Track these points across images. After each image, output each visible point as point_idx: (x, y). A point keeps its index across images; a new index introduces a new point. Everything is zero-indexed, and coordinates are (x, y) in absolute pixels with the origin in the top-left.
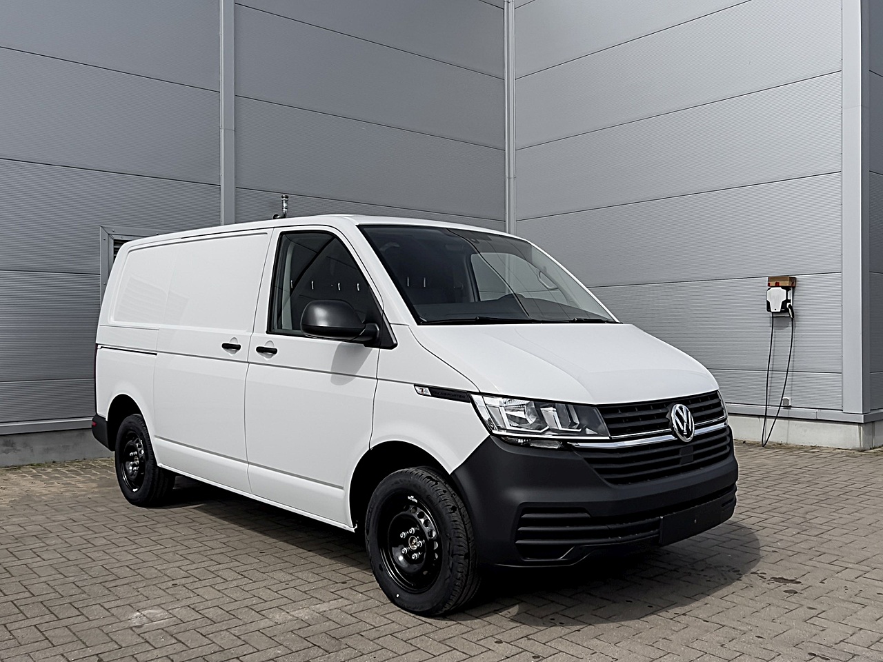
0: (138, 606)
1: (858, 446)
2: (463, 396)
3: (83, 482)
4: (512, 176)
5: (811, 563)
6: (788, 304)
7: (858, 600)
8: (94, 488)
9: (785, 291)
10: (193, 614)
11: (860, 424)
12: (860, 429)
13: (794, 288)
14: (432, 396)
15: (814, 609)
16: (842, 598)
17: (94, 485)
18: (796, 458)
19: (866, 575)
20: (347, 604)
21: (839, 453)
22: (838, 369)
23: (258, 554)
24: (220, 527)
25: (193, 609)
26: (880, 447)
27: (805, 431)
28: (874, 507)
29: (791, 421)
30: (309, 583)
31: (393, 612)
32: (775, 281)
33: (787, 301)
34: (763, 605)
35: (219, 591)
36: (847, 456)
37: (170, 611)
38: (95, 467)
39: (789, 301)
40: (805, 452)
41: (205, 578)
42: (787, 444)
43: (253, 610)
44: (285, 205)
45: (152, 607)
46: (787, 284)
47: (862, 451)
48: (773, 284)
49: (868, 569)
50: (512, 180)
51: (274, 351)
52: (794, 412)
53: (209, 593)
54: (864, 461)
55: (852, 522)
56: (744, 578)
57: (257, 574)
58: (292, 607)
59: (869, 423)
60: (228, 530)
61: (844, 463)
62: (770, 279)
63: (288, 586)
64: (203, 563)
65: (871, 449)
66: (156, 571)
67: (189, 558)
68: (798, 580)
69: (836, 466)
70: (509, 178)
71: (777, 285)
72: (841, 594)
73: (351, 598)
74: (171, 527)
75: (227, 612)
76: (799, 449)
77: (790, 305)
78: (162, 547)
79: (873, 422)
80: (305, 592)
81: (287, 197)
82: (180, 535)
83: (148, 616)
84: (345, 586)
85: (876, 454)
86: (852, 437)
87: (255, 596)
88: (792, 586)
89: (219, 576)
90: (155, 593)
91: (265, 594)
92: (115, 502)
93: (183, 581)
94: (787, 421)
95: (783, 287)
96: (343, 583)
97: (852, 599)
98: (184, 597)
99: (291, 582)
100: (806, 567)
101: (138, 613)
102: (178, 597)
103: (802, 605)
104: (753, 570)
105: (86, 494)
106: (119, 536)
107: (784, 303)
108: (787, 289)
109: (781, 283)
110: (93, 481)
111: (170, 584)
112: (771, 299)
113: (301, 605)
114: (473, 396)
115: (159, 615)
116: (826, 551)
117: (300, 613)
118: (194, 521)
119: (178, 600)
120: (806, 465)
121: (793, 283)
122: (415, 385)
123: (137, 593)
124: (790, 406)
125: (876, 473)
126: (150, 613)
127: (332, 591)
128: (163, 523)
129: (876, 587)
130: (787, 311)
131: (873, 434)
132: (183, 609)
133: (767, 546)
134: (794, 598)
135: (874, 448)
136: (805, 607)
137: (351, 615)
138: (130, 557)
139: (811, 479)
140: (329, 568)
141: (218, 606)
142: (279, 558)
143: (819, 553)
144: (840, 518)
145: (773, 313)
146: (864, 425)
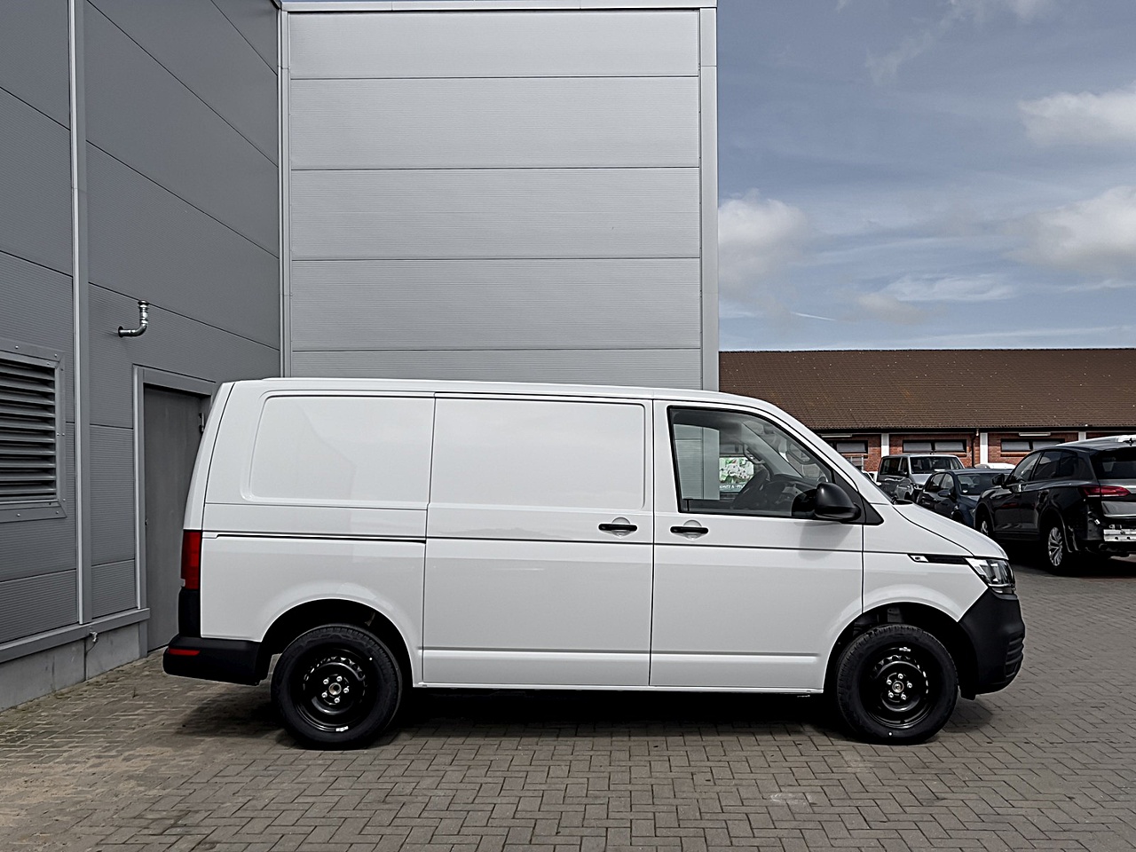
2: (960, 560)
4: (287, 293)
14: (930, 562)
44: (144, 314)
50: (287, 298)
51: (705, 531)
70: (284, 295)
114: (967, 559)
122: (909, 555)
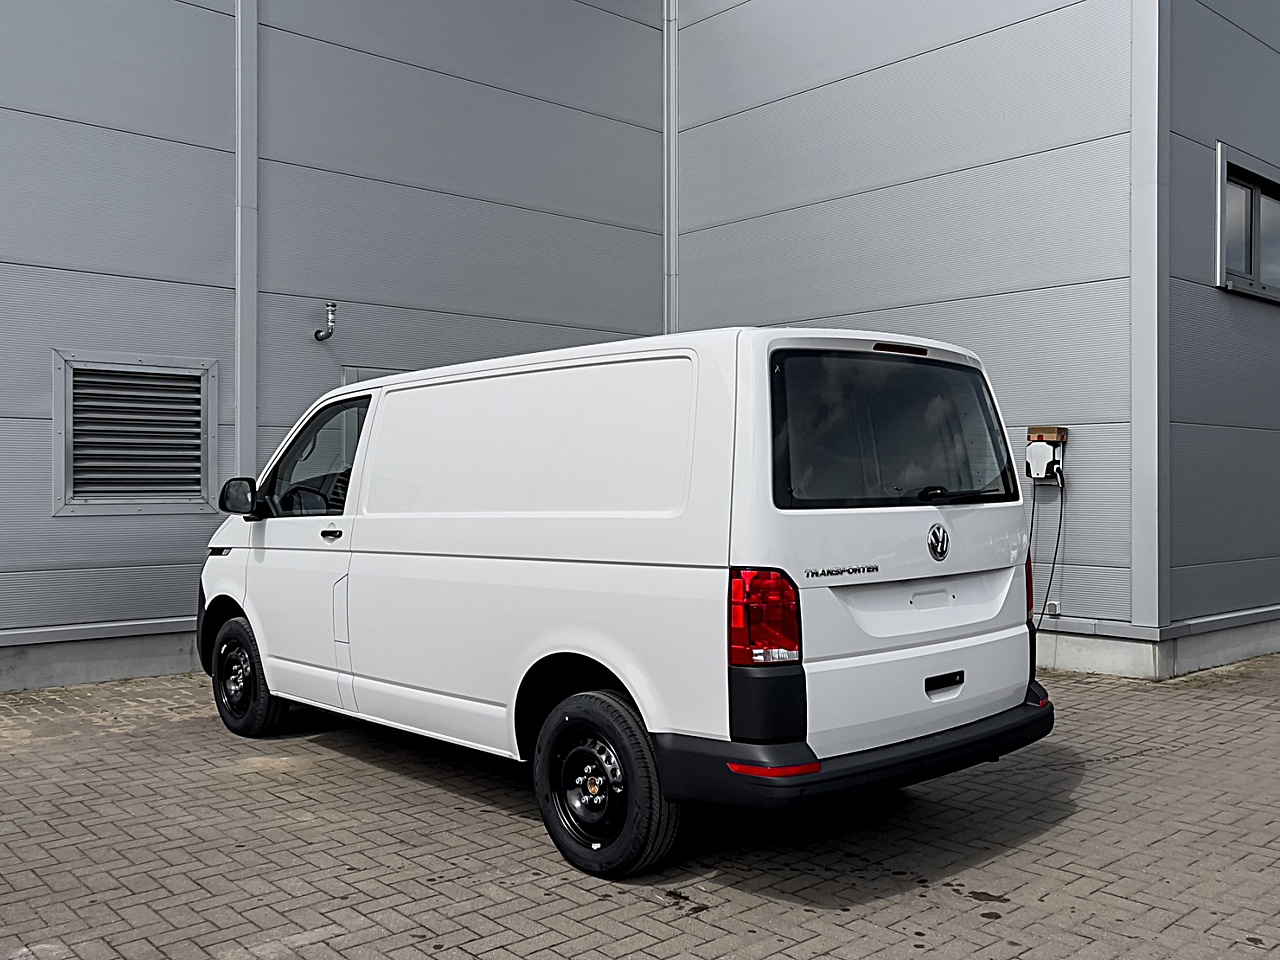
0: (29, 938)
1: (1151, 674)
3: (12, 728)
4: (673, 272)
5: (1034, 868)
6: (1056, 467)
7: (1085, 930)
8: (24, 738)
9: (1051, 448)
10: (105, 951)
11: (1154, 642)
12: (1154, 649)
13: (1064, 443)
15: (1017, 944)
16: (1064, 926)
17: (27, 733)
18: (1062, 693)
19: (1109, 889)
20: (338, 933)
21: (1124, 685)
22: (1125, 561)
23: (232, 848)
24: (191, 804)
25: (108, 943)
26: (1185, 675)
27: (1080, 651)
28: (1150, 774)
29: (1059, 636)
30: (294, 897)
31: (403, 947)
32: (1037, 433)
33: (1055, 462)
34: (947, 938)
35: (156, 912)
36: (1135, 690)
37: (73, 947)
38: (38, 702)
39: (1058, 462)
40: (1077, 682)
41: (141, 890)
42: (1054, 669)
43: (197, 944)
44: (330, 317)
45: (47, 940)
46: (1054, 437)
47: (1158, 681)
48: (1034, 437)
49: (1113, 877)
50: (673, 278)
52: (1065, 623)
53: (139, 916)
54: (1157, 698)
55: (1112, 799)
56: (931, 893)
57: (222, 882)
58: (257, 940)
59: (1169, 640)
60: (203, 809)
61: (1127, 701)
62: (1032, 430)
63: (261, 903)
64: (146, 865)
65: (1171, 678)
66: (73, 879)
67: (128, 856)
68: (1005, 897)
69: (1115, 705)
70: (669, 275)
71: (1040, 439)
72: (1061, 921)
73: (347, 923)
74: (118, 804)
75: (157, 948)
76: (1070, 678)
77: (1058, 469)
78: (94, 837)
79: (1174, 639)
80: (282, 914)
81: (334, 306)
82: (128, 816)
83: (38, 954)
84: (345, 903)
85: (1176, 687)
86: (1142, 661)
87: (207, 921)
88: (995, 907)
89: (163, 887)
90: (60, 915)
91: (222, 917)
92: (49, 762)
93: (108, 895)
94: (1054, 636)
95: (1049, 443)
96: (342, 898)
97: (1075, 929)
98: (101, 923)
99: (267, 897)
100: (1024, 875)
101: (25, 950)
102: (91, 922)
103: (1002, 939)
104: (948, 880)
105: (9, 749)
106: (36, 818)
107: (1050, 466)
108: (1055, 444)
109: (1046, 437)
110: (27, 726)
111: (86, 901)
112: (1031, 459)
113: (269, 937)
115: (54, 954)
116: (1061, 848)
117: (264, 949)
118: (156, 793)
119: (90, 928)
120: (1071, 704)
121: (1063, 437)
123: (33, 916)
124: (1059, 615)
125: (1170, 717)
126: (42, 950)
127: (323, 911)
128: (109, 796)
129: (1118, 908)
130: (1054, 476)
131: (1175, 657)
132: (93, 944)
133: (979, 839)
134: (994, 927)
135: (1175, 677)
136: (1005, 942)
137: (338, 952)
138: (42, 854)
139: (1073, 727)
140: (329, 873)
141: (146, 939)
142: (263, 856)
143: (1050, 851)
144: (1097, 792)
145: (1035, 479)
146: (1160, 645)
